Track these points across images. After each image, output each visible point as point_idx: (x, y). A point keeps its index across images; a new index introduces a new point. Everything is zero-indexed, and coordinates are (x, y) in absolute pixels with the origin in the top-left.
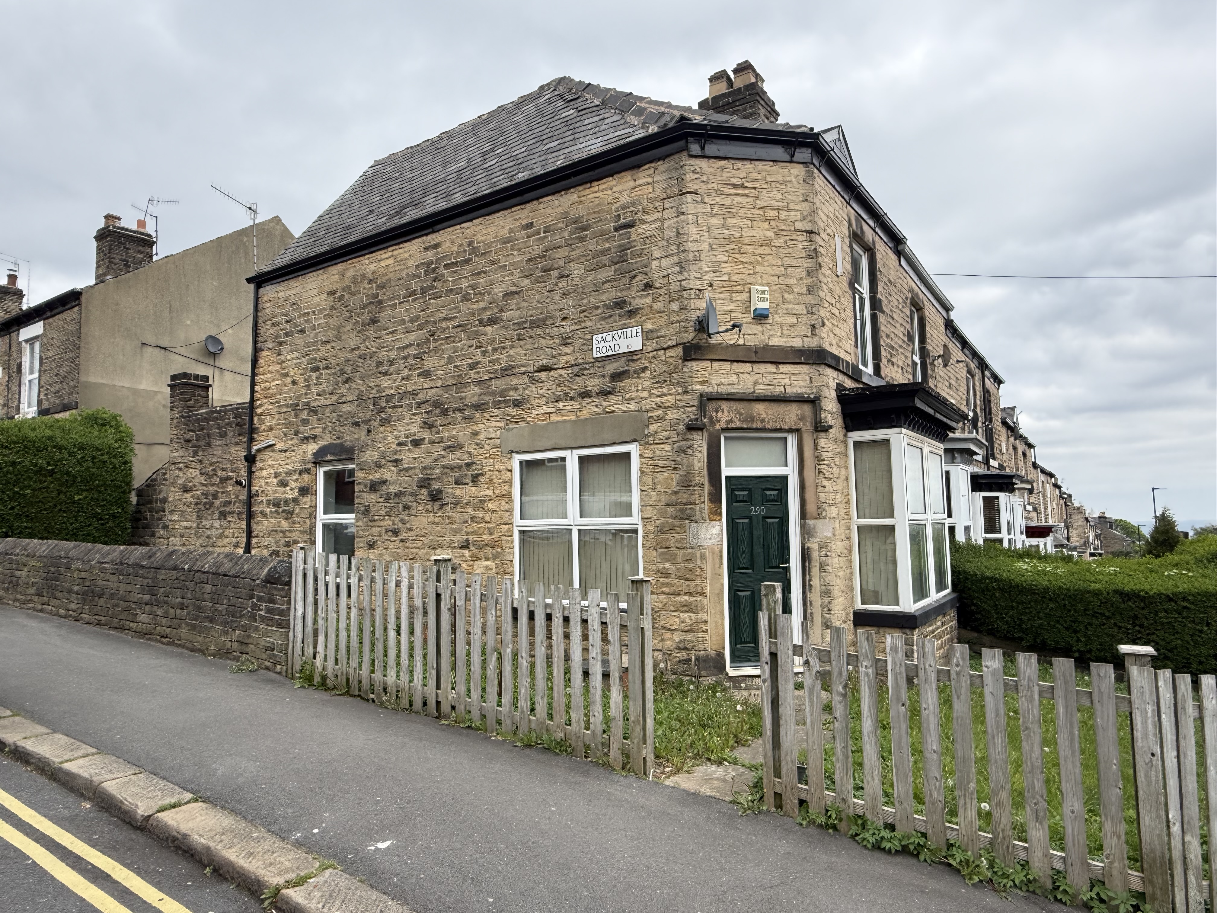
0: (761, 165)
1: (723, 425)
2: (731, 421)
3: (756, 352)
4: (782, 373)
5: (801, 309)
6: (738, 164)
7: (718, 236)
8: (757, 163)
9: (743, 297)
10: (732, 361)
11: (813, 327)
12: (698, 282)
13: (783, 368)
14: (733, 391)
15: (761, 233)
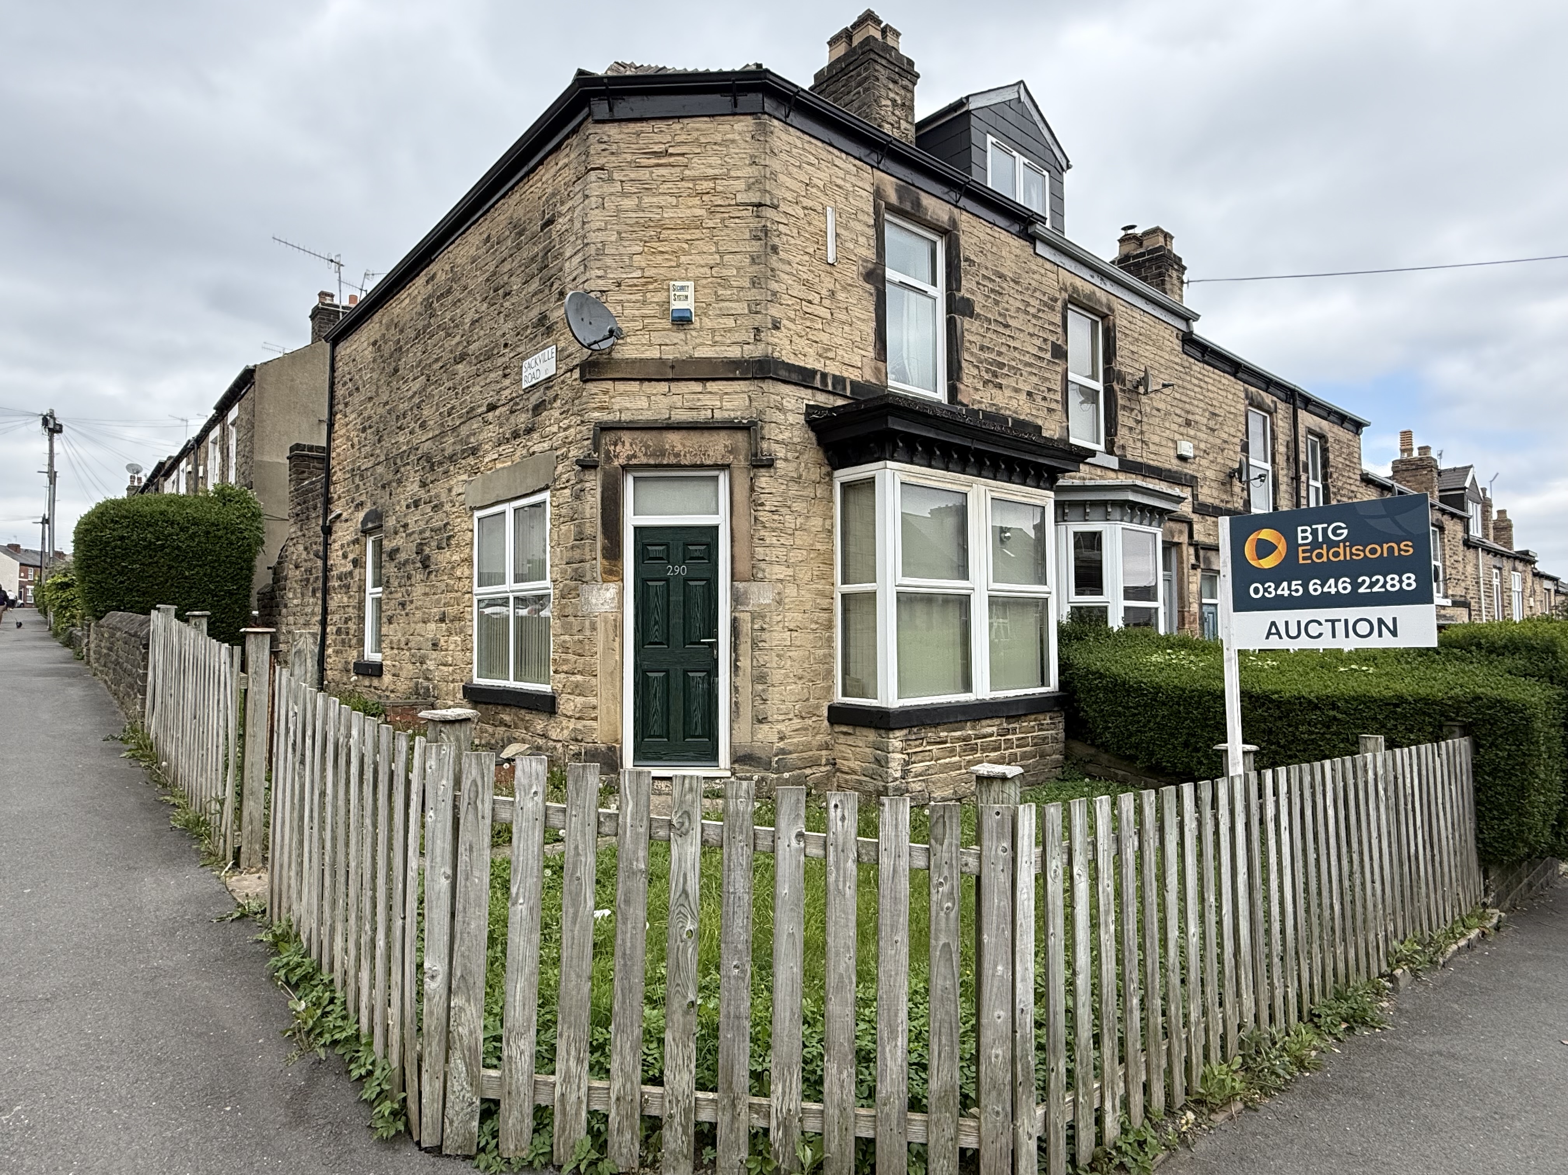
0: (692, 124)
1: (622, 461)
2: (634, 456)
3: (673, 367)
4: (710, 393)
5: (741, 308)
6: (662, 125)
7: (629, 221)
8: (686, 121)
9: (660, 297)
10: (642, 380)
11: (757, 329)
12: (601, 282)
13: (712, 386)
14: (640, 417)
15: (688, 212)
